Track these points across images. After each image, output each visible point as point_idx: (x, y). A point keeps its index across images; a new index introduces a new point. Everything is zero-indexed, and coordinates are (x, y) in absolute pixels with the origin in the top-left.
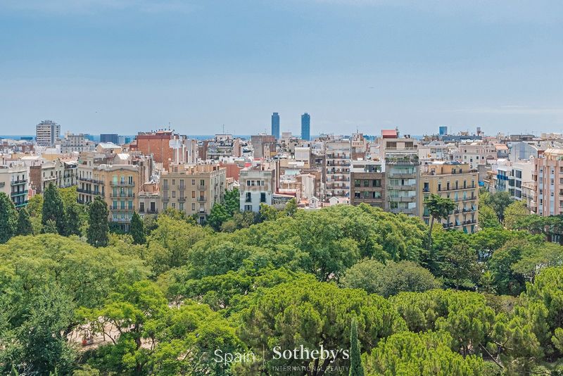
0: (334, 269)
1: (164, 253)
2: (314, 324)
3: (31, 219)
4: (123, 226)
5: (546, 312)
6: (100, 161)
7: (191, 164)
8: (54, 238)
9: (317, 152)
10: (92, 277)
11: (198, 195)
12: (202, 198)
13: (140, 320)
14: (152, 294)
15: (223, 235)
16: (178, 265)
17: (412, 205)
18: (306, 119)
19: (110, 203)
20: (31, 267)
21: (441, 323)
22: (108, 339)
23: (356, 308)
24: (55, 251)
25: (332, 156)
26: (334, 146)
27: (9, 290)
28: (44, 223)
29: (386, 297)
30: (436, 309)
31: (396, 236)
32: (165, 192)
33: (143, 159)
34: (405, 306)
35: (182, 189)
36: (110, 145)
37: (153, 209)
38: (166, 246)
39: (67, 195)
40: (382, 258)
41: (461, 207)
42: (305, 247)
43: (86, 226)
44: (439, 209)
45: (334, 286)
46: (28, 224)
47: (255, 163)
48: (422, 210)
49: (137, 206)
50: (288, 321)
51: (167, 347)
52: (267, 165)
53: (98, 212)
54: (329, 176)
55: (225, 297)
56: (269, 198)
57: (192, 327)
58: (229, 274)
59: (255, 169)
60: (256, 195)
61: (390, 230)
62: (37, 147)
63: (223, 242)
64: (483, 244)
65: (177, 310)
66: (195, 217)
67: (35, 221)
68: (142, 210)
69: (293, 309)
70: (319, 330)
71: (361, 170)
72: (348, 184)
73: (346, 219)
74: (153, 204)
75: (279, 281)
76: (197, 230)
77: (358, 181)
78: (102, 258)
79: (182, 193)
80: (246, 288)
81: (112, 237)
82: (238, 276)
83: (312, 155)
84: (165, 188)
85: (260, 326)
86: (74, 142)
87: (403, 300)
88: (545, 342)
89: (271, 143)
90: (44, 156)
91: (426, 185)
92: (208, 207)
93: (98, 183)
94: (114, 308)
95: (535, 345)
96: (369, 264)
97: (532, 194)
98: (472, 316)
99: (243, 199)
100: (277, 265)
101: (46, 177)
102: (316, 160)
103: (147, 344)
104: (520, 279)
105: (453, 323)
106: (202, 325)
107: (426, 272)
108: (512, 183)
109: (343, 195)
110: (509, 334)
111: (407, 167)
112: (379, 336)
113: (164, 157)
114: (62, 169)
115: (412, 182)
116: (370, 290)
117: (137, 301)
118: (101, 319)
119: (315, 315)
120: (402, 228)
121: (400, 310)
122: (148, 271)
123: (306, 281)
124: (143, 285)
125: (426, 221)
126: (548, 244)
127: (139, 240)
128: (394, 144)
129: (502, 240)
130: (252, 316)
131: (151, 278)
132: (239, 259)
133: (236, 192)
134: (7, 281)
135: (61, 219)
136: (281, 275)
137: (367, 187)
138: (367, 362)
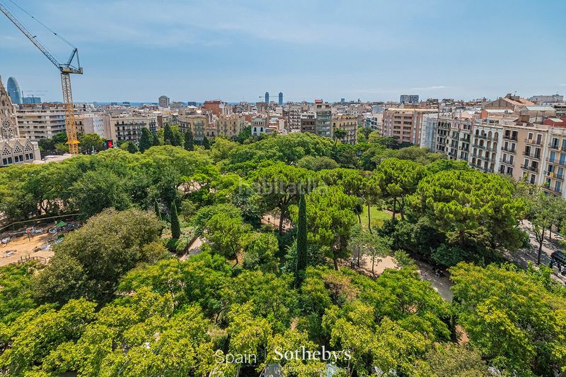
0: (293, 160)
1: (218, 153)
3: (159, 139)
4: (200, 142)
5: (384, 177)
6: (188, 114)
7: (229, 115)
8: (170, 147)
9: (286, 110)
10: (187, 164)
11: (233, 128)
12: (234, 130)
13: (209, 181)
14: (214, 170)
15: (244, 146)
16: (224, 158)
17: (328, 133)
18: (281, 95)
19: (194, 132)
20: (160, 159)
21: (339, 182)
22: (196, 189)
23: (302, 176)
24: (170, 153)
25: (293, 111)
26: (293, 107)
27: (151, 169)
28: (165, 141)
29: (316, 171)
30: (337, 176)
31: (321, 146)
32: (218, 128)
33: (207, 113)
34: (324, 175)
35: (225, 126)
36: (192, 107)
37: (213, 135)
38: (219, 150)
39: (175, 128)
40: (314, 155)
41: (350, 133)
42: (280, 151)
43: (183, 142)
44: (339, 134)
45: (293, 167)
46: (158, 141)
48: (332, 135)
49: (205, 133)
50: (273, 181)
51: (221, 192)
52: (263, 116)
53: (188, 136)
54: (291, 120)
55: (245, 172)
56: (264, 130)
57: (232, 184)
58: (247, 162)
59: (258, 117)
60: (258, 129)
61: (318, 143)
62: (160, 108)
63: (244, 148)
64: (359, 150)
65: (225, 177)
66: (232, 138)
67: (161, 140)
68: (208, 135)
69: (275, 176)
71: (306, 118)
72: (300, 124)
73: (299, 139)
74: (213, 132)
75: (269, 165)
76: (233, 143)
77: (304, 122)
78: (191, 156)
79: (225, 128)
80: (255, 168)
81: (196, 147)
82: (251, 163)
83: (283, 111)
84: (218, 126)
86: (177, 105)
87: (323, 172)
88: (384, 190)
89: (264, 106)
90: (164, 112)
91: (334, 124)
92: (237, 134)
93: (188, 124)
94: (198, 176)
95: (379, 191)
96: (309, 158)
97: (381, 128)
98: (352, 179)
99: (253, 129)
100: (268, 158)
101: (165, 121)
102: (285, 113)
103: (212, 191)
104: (374, 164)
105: (344, 182)
106: (236, 183)
107: (333, 161)
108: (372, 123)
109: (297, 128)
110: (368, 186)
111: (326, 116)
113: (217, 112)
114: (172, 117)
115: (328, 123)
116: (309, 169)
117: (207, 173)
118: (192, 181)
120: (324, 143)
121: (322, 177)
122: (212, 161)
123: (281, 165)
124: (210, 167)
125: (334, 139)
126: (386, 149)
127: (207, 148)
128: (321, 106)
129: (367, 148)
130: (257, 179)
131: (213, 164)
132: (251, 156)
133: (250, 127)
134: (150, 165)
135: (172, 139)
136: (270, 163)
137: (308, 125)
138: (307, 198)
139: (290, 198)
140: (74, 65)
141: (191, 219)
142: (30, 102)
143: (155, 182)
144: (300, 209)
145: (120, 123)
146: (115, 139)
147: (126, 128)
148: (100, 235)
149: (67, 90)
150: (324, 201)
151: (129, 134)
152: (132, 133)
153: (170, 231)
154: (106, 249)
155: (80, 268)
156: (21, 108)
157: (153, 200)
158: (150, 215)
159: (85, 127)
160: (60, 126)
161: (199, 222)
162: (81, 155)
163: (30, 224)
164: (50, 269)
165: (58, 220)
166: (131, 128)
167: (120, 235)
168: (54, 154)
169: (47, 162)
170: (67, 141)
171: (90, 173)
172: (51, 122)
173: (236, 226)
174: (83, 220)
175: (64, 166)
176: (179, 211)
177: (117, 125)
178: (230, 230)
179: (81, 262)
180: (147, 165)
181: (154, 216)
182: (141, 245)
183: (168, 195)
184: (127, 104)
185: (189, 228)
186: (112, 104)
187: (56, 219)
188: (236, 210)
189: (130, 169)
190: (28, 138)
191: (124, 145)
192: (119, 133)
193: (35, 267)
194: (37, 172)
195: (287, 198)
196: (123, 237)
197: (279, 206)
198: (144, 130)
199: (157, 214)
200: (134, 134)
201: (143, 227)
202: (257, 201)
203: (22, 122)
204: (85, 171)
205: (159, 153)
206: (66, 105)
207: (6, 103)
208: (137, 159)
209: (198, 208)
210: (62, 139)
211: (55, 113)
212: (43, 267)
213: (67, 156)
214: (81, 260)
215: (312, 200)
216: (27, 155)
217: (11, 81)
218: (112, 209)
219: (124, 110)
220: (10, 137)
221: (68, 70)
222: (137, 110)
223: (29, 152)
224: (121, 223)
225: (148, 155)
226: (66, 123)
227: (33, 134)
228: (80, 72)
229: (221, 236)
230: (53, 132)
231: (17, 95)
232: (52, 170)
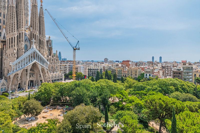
0: (168, 93)
1: (128, 85)
2: (162, 105)
3: (103, 76)
4: (119, 79)
6: (115, 66)
7: (134, 67)
8: (107, 80)
9: (163, 65)
10: (114, 88)
11: (135, 74)
12: (136, 74)
13: (123, 98)
14: (125, 93)
15: (140, 83)
16: (130, 88)
17: (191, 80)
18: (161, 58)
19: (117, 74)
20: (103, 85)
22: (116, 101)
23: (174, 103)
24: (107, 82)
25: (168, 66)
26: (168, 64)
27: (99, 89)
28: (105, 77)
29: (183, 102)
30: (198, 107)
31: (186, 87)
32: (128, 73)
33: (124, 66)
34: (188, 105)
35: (132, 72)
36: (117, 63)
37: (126, 76)
38: (128, 84)
39: (109, 72)
40: (181, 92)
42: (160, 87)
43: (113, 78)
44: (199, 81)
45: (168, 97)
46: (102, 77)
47: (148, 67)
48: (194, 81)
49: (122, 75)
50: (156, 103)
51: (128, 105)
52: (151, 68)
53: (115, 76)
54: (167, 71)
55: (141, 96)
56: (151, 75)
57: (133, 101)
58: (141, 91)
59: (148, 69)
60: (148, 75)
61: (184, 85)
62: (104, 63)
63: (140, 84)
65: (131, 97)
66: (134, 78)
67: (104, 77)
68: (123, 76)
69: (157, 101)
70: (164, 107)
71: (176, 70)
72: (172, 73)
73: (171, 82)
74: (126, 75)
75: (153, 94)
76: (135, 81)
77: (174, 73)
78: (115, 85)
79: (132, 73)
80: (145, 95)
81: (118, 81)
82: (144, 92)
83: (162, 66)
84: (128, 72)
85: (149, 104)
86: (111, 62)
87: (188, 103)
89: (152, 63)
90: (106, 65)
91: (195, 75)
92: (137, 76)
93: (115, 70)
94: (118, 95)
96: (178, 93)
99: (145, 75)
100: (153, 90)
101: (106, 69)
102: (163, 67)
103: (124, 103)
106: (135, 101)
107: (195, 97)
109: (170, 76)
111: (189, 70)
112: (180, 111)
113: (128, 65)
114: (109, 67)
115: (191, 74)
116: (178, 99)
117: (122, 94)
118: (115, 97)
119: (163, 103)
120: (188, 85)
121: (187, 106)
122: (124, 88)
123: (160, 95)
124: (123, 91)
125: (195, 84)
127: (123, 82)
128: (185, 64)
130: (147, 101)
131: (125, 90)
132: (144, 88)
133: (143, 74)
134: (99, 87)
135: (108, 77)
136: (154, 93)
137: (177, 74)
138: (177, 117)
139: (166, 115)
140: (78, 47)
141: (113, 115)
142: (64, 60)
143: (100, 95)
144: (173, 123)
145: (90, 69)
146: (87, 75)
147: (91, 71)
148: (79, 114)
149: (74, 56)
150: (189, 121)
151: (92, 73)
152: (93, 73)
153: (104, 119)
154: (80, 121)
155: (71, 127)
156: (61, 62)
157: (99, 103)
158: (97, 110)
159: (78, 70)
160: (71, 69)
161: (117, 118)
162: (76, 80)
163: (58, 105)
164: (62, 124)
165: (66, 105)
166: (93, 71)
167: (85, 116)
168: (68, 79)
169: (66, 82)
170: (72, 75)
171: (78, 88)
172: (69, 67)
173: (135, 124)
174: (74, 107)
175: (70, 84)
176: (109, 110)
177: (89, 69)
178: (132, 125)
179: (71, 124)
180: (98, 87)
181: (98, 110)
182: (92, 123)
183: (104, 102)
184: (93, 61)
185: (113, 120)
186: (88, 61)
187: (66, 104)
188: (135, 116)
189: (91, 88)
190: (61, 73)
191: (90, 78)
192: (89, 73)
193: (57, 122)
194: (63, 85)
195: (164, 114)
196: (86, 118)
197: (159, 118)
198: (98, 72)
199: (100, 110)
200: (94, 73)
201: (94, 115)
202: (147, 113)
203: (61, 67)
204: (76, 87)
205: (103, 82)
206: (74, 61)
207: (57, 60)
208: (94, 84)
209: (117, 110)
210: (71, 74)
211: (70, 64)
212: (60, 123)
213: (72, 80)
214: (71, 123)
215: (180, 119)
216: (61, 79)
217: (60, 53)
218: (84, 104)
219: (91, 64)
220: (57, 72)
221: (75, 49)
222: (96, 64)
223: (61, 78)
224: (86, 111)
225: (99, 83)
226: (73, 68)
227: (63, 71)
228: (79, 49)
229: (127, 128)
230: (69, 71)
231: (61, 57)
232: (67, 85)
